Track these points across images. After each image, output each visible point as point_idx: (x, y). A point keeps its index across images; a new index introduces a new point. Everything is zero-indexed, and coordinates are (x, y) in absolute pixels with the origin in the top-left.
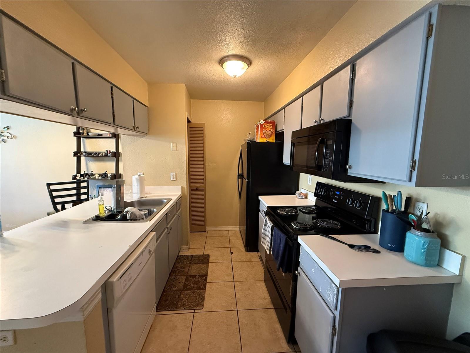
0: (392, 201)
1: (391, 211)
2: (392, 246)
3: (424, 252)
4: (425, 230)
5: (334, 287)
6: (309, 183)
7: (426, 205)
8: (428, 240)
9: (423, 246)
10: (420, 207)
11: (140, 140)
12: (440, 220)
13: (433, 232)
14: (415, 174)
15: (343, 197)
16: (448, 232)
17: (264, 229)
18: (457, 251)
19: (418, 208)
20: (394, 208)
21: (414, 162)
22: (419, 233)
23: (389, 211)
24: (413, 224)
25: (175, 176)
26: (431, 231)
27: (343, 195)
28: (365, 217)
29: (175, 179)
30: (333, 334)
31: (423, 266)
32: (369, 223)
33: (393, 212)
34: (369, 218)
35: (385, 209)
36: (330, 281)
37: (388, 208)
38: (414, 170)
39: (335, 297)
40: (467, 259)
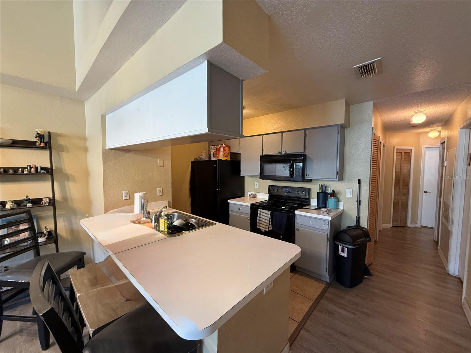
0: (322, 188)
2: (324, 206)
3: (334, 205)
5: (327, 222)
6: (255, 187)
7: (330, 188)
8: (335, 200)
9: (334, 202)
10: (328, 189)
11: (126, 155)
13: (335, 197)
16: (338, 196)
17: (260, 217)
18: (342, 201)
21: (337, 172)
22: (332, 198)
23: (321, 192)
25: (161, 191)
29: (161, 195)
31: (335, 210)
36: (324, 221)
38: (338, 175)
39: (328, 225)
40: (345, 203)
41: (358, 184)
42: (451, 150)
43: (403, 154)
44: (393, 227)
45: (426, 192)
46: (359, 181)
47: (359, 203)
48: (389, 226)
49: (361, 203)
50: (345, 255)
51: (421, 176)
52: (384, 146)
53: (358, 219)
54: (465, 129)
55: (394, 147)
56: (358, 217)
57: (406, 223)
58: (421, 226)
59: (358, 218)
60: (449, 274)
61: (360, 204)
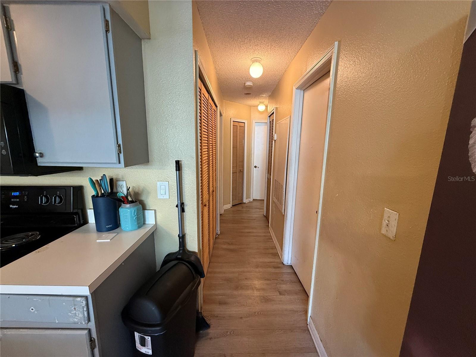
0: (100, 185)
1: (101, 195)
2: (110, 226)
3: (135, 219)
4: (132, 202)
5: (80, 301)
7: (125, 182)
8: (135, 208)
9: (134, 214)
10: (121, 186)
12: (137, 190)
13: (136, 202)
14: (122, 156)
15: (27, 197)
16: (143, 198)
18: (151, 209)
19: (119, 186)
20: (103, 192)
21: (119, 146)
22: (128, 206)
23: (99, 196)
24: (122, 200)
26: (134, 201)
27: (26, 195)
28: (72, 211)
30: (92, 348)
31: (137, 229)
32: (77, 216)
33: (103, 195)
34: (75, 211)
35: (94, 195)
36: (71, 299)
37: (98, 193)
38: (121, 152)
39: (85, 309)
40: (157, 211)
41: (176, 170)
42: (280, 121)
43: (238, 127)
44: (233, 206)
45: (255, 167)
46: (178, 165)
47: (182, 208)
48: (229, 206)
49: (186, 209)
50: (147, 350)
51: (252, 152)
52: (221, 115)
53: (181, 240)
54: (300, 90)
55: (231, 118)
56: (181, 236)
57: (242, 200)
58: (253, 199)
59: (182, 238)
60: (284, 264)
61: (183, 210)
